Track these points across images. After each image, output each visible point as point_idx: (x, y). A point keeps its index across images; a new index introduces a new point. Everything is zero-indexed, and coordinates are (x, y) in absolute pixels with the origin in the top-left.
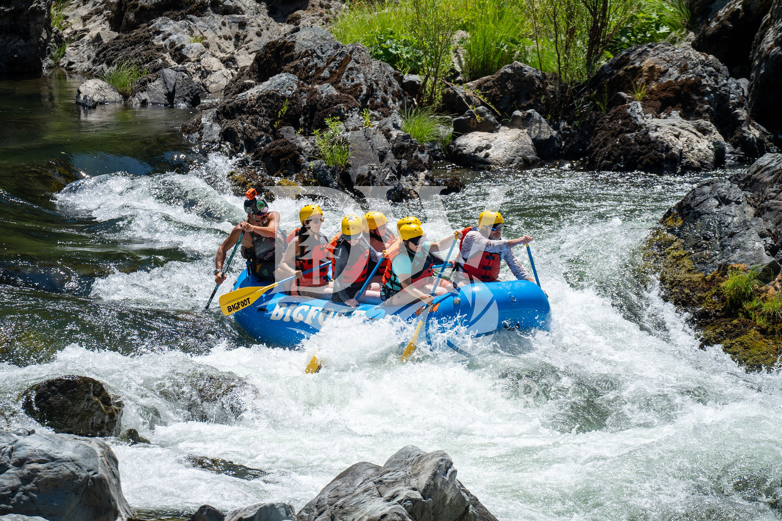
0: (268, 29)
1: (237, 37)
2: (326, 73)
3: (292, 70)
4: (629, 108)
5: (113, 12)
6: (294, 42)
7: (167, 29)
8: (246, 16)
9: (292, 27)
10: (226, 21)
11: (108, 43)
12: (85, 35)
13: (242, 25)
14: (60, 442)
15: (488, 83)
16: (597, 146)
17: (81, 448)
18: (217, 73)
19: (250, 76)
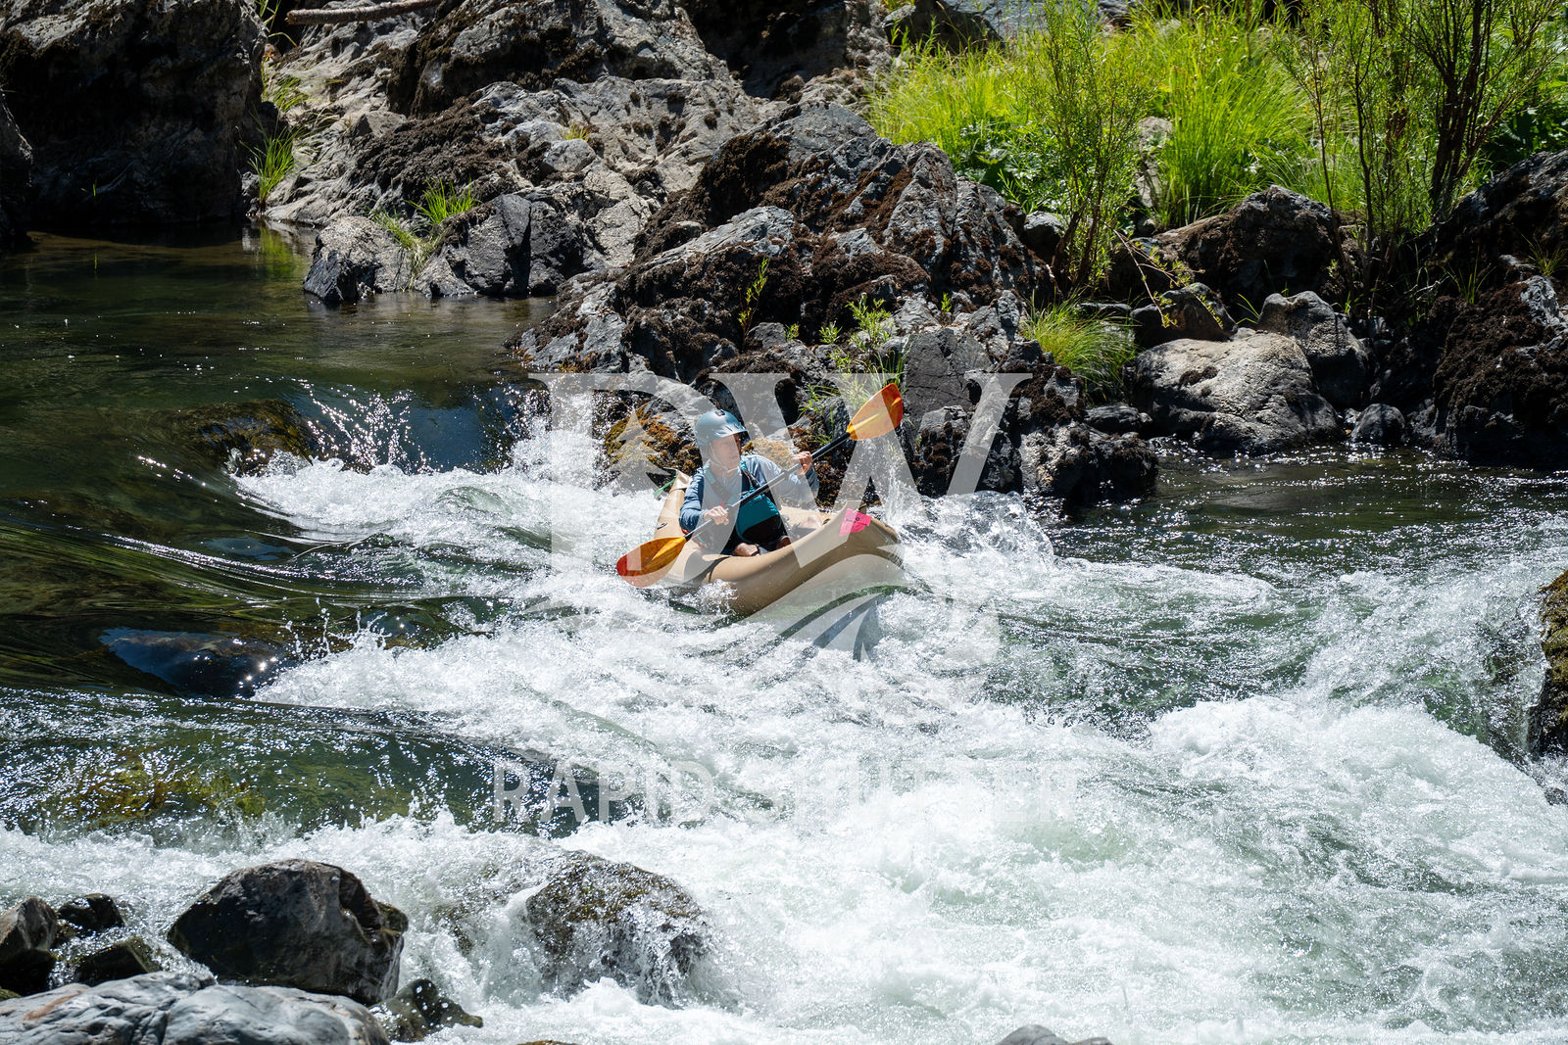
0: (731, 112)
1: (664, 126)
2: (855, 206)
3: (783, 199)
4: (1525, 290)
5: (396, 70)
6: (788, 139)
7: (512, 109)
8: (683, 82)
9: (785, 105)
10: (641, 92)
11: (385, 139)
12: (333, 121)
13: (676, 102)
14: (268, 1006)
15: (1214, 232)
16: (1451, 374)
17: (312, 1018)
18: (621, 205)
19: (691, 212)
